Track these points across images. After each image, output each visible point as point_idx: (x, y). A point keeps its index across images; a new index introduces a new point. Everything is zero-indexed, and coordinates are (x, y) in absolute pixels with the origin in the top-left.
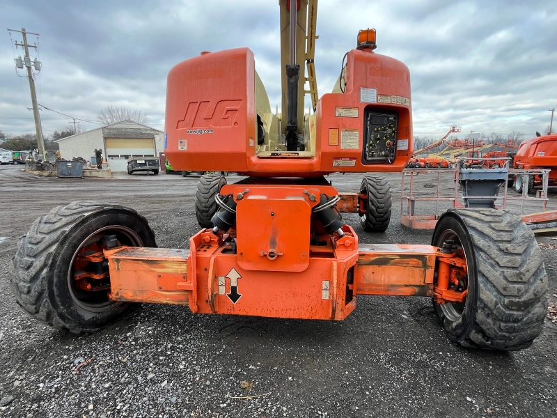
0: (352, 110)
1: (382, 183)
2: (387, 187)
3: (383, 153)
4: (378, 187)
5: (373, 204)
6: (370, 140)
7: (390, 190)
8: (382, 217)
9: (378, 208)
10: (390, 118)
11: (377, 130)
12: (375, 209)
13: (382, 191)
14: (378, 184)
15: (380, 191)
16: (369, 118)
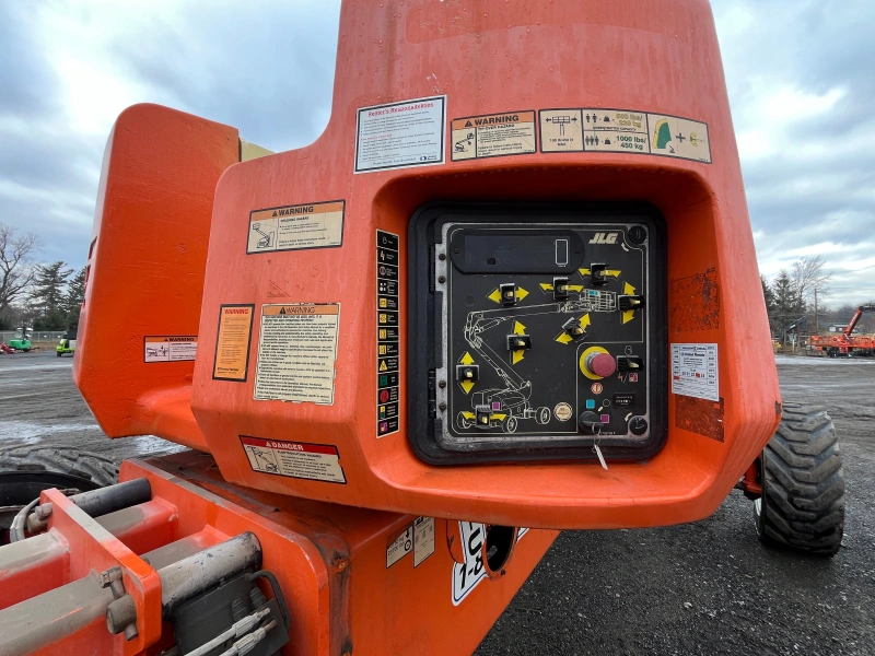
0: (313, 218)
1: (806, 425)
2: (824, 438)
3: (563, 412)
4: (793, 435)
5: (776, 481)
6: (459, 347)
7: (836, 448)
8: (812, 522)
9: (796, 493)
10: (598, 239)
11: (507, 303)
12: (784, 495)
13: (808, 449)
14: (794, 425)
15: (798, 447)
16: (441, 248)
